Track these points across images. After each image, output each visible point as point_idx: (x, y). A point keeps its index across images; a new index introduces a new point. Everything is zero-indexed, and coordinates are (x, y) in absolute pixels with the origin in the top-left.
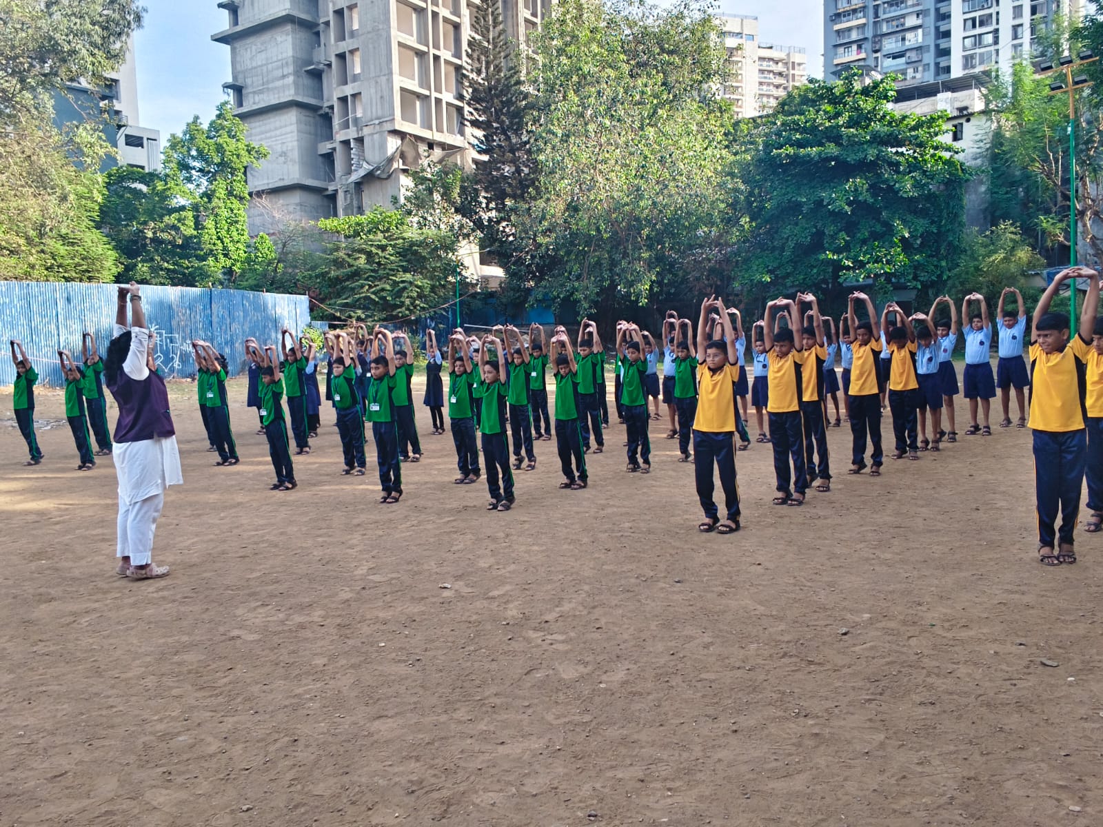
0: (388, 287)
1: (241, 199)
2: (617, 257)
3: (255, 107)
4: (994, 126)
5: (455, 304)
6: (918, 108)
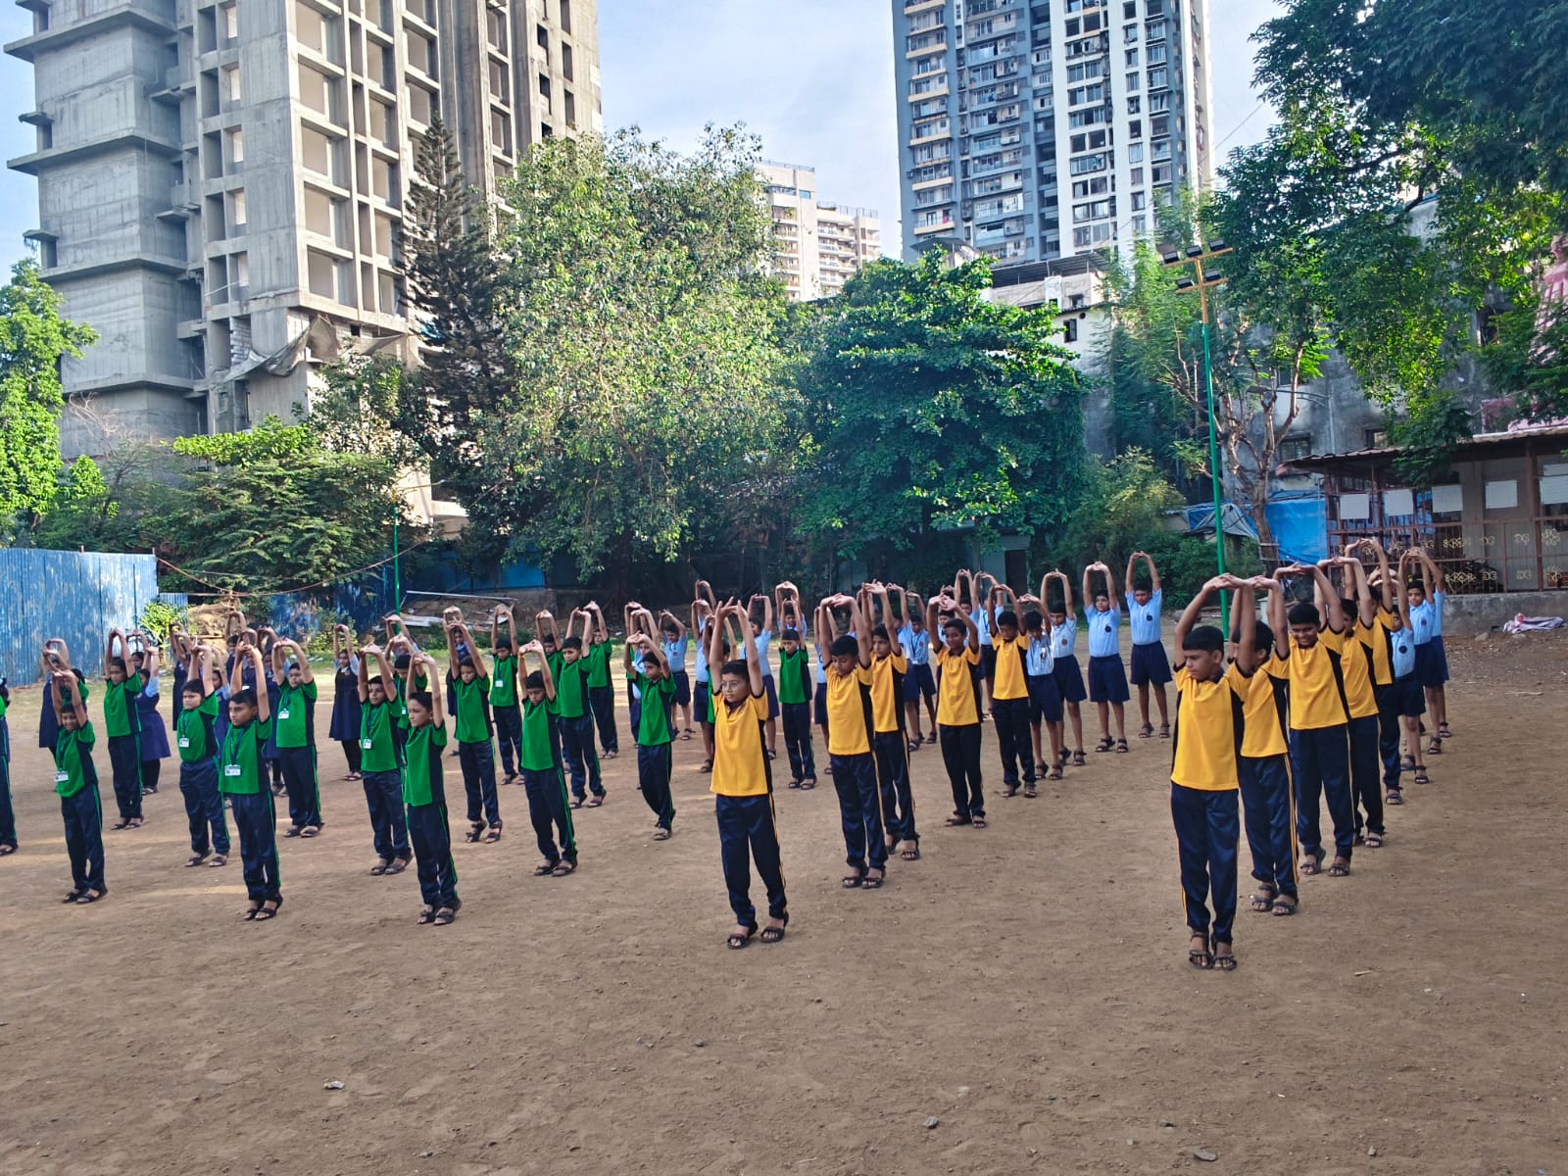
0: (286, 539)
1: (50, 404)
2: (633, 493)
3: (77, 268)
4: (1115, 324)
5: (392, 562)
6: (1018, 296)
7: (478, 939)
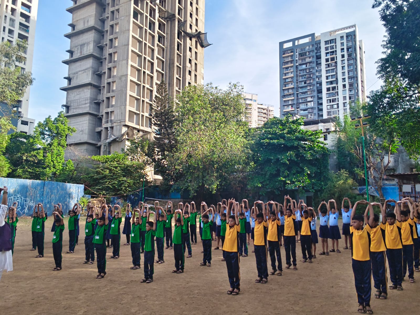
0: (116, 182)
1: (63, 146)
2: (205, 174)
3: (73, 114)
4: (338, 136)
5: (142, 190)
6: (312, 128)
7: (155, 288)
